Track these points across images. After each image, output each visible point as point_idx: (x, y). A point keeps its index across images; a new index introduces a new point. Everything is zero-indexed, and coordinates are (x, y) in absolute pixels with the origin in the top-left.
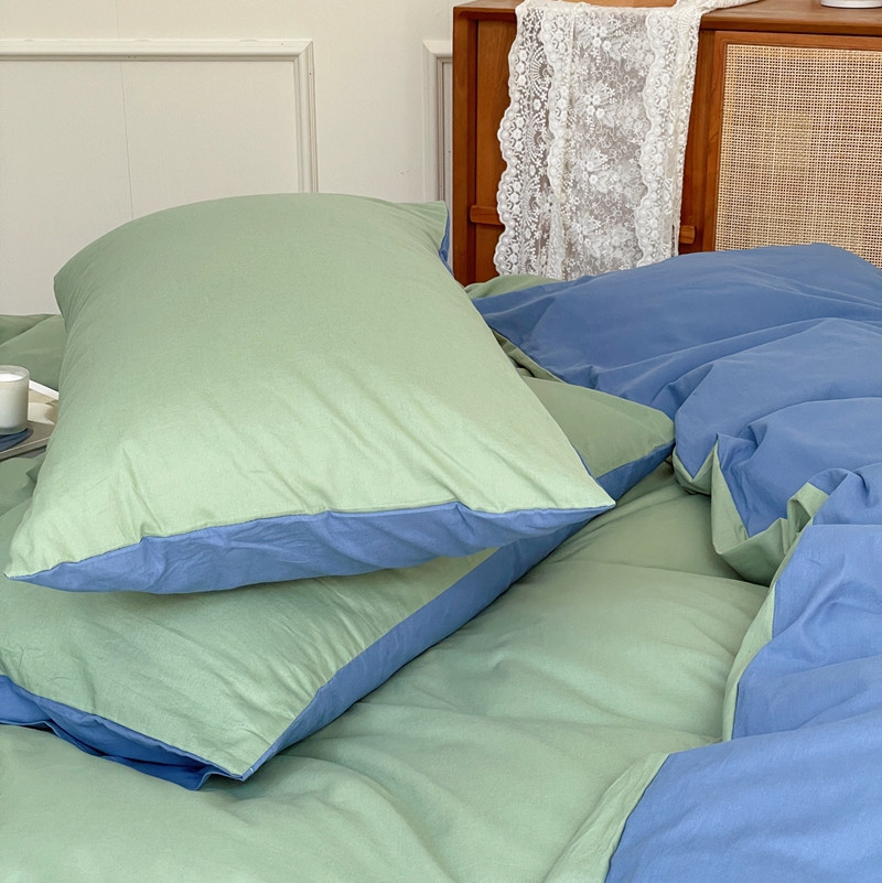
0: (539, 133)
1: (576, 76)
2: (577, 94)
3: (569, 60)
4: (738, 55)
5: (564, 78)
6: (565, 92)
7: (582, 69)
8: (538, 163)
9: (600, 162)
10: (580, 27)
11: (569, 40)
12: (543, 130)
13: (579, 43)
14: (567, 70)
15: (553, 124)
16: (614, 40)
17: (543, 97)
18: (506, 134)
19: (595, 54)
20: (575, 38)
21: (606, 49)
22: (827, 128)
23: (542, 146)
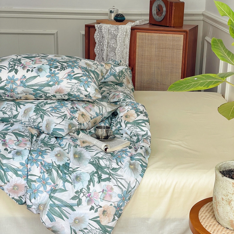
0: (102, 49)
1: (109, 38)
2: (109, 41)
3: (107, 35)
4: (139, 34)
5: (106, 38)
6: (107, 41)
7: (110, 37)
8: (102, 55)
9: (114, 54)
10: (109, 28)
11: (107, 31)
12: (103, 49)
13: (109, 32)
14: (107, 37)
15: (105, 47)
16: (116, 31)
17: (103, 42)
18: (96, 49)
19: (112, 33)
20: (109, 31)
21: (115, 33)
22: (155, 48)
23: (103, 52)
